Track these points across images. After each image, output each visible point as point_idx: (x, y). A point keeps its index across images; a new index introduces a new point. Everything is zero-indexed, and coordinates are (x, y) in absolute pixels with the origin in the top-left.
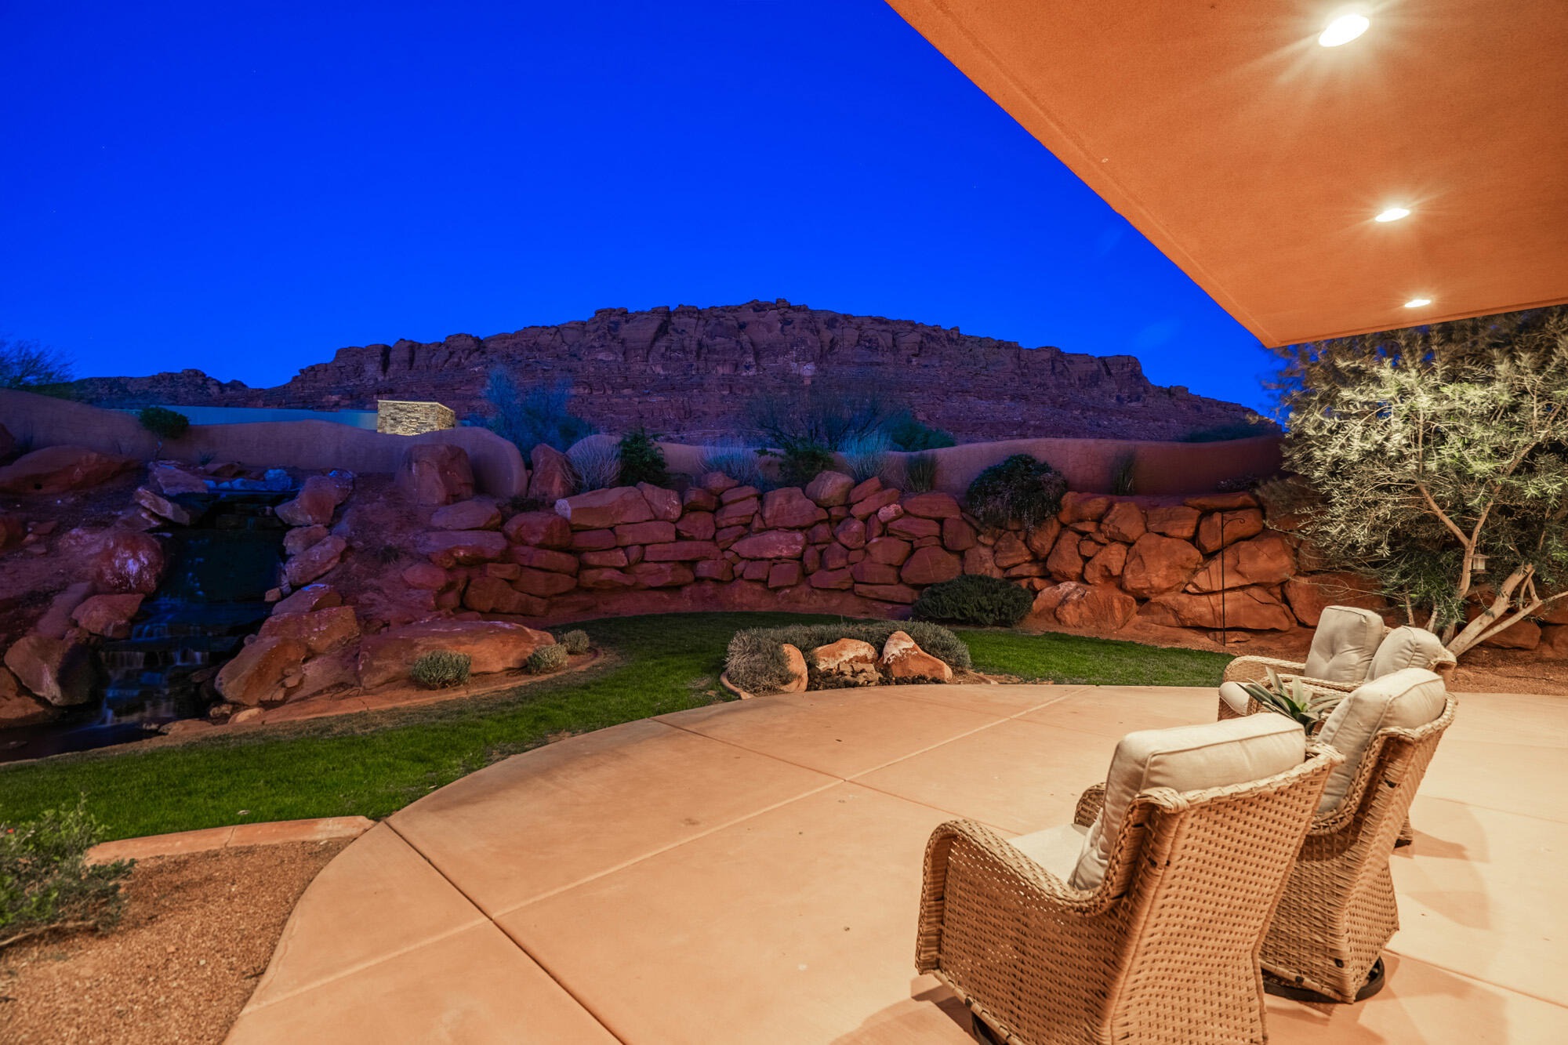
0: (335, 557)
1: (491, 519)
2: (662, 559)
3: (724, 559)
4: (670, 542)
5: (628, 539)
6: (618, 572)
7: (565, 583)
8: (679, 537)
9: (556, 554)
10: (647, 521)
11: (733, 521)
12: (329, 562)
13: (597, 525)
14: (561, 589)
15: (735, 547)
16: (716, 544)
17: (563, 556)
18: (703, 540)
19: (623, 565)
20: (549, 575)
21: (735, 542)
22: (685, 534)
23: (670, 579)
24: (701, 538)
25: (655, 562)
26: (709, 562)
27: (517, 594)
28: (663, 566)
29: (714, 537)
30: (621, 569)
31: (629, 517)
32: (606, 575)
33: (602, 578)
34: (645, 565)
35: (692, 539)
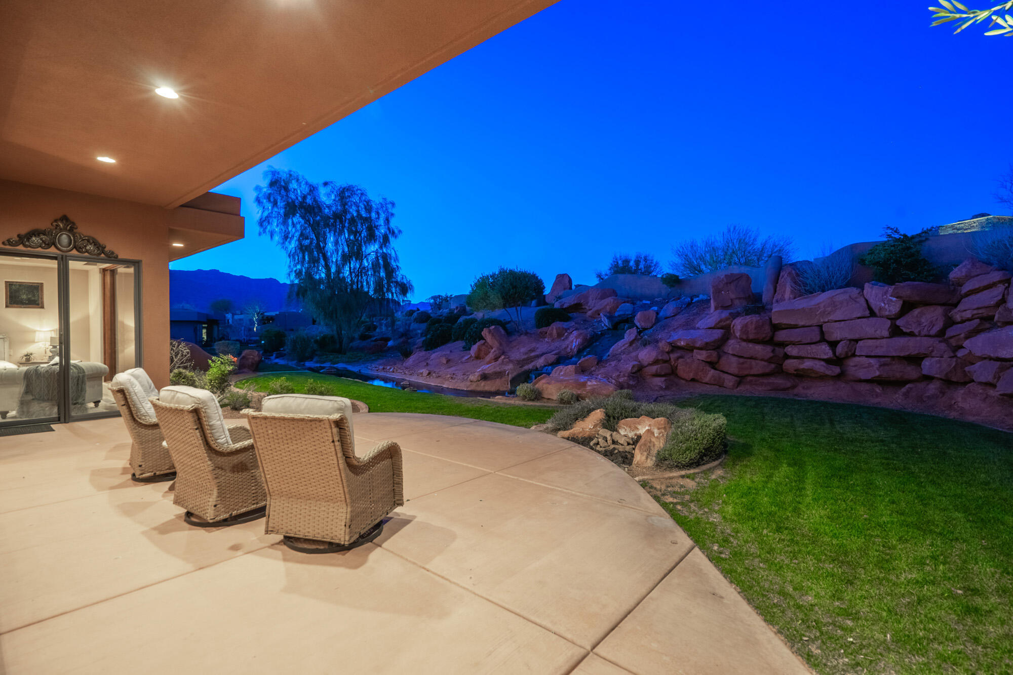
0: (626, 344)
1: (721, 321)
2: (873, 354)
3: (956, 356)
4: (883, 338)
5: (836, 335)
6: (822, 363)
7: (759, 367)
8: (896, 332)
9: (751, 345)
10: (859, 318)
11: (968, 315)
12: (624, 345)
13: (802, 323)
14: (755, 371)
15: (967, 343)
16: (946, 341)
17: (759, 348)
18: (925, 336)
19: (825, 357)
20: (741, 360)
21: (967, 338)
22: (904, 330)
23: (877, 373)
24: (923, 333)
25: (867, 356)
26: (934, 359)
27: (712, 371)
28: (872, 361)
29: (941, 334)
30: (828, 361)
31: (838, 315)
32: (807, 364)
33: (802, 367)
34: (857, 359)
35: (911, 334)
